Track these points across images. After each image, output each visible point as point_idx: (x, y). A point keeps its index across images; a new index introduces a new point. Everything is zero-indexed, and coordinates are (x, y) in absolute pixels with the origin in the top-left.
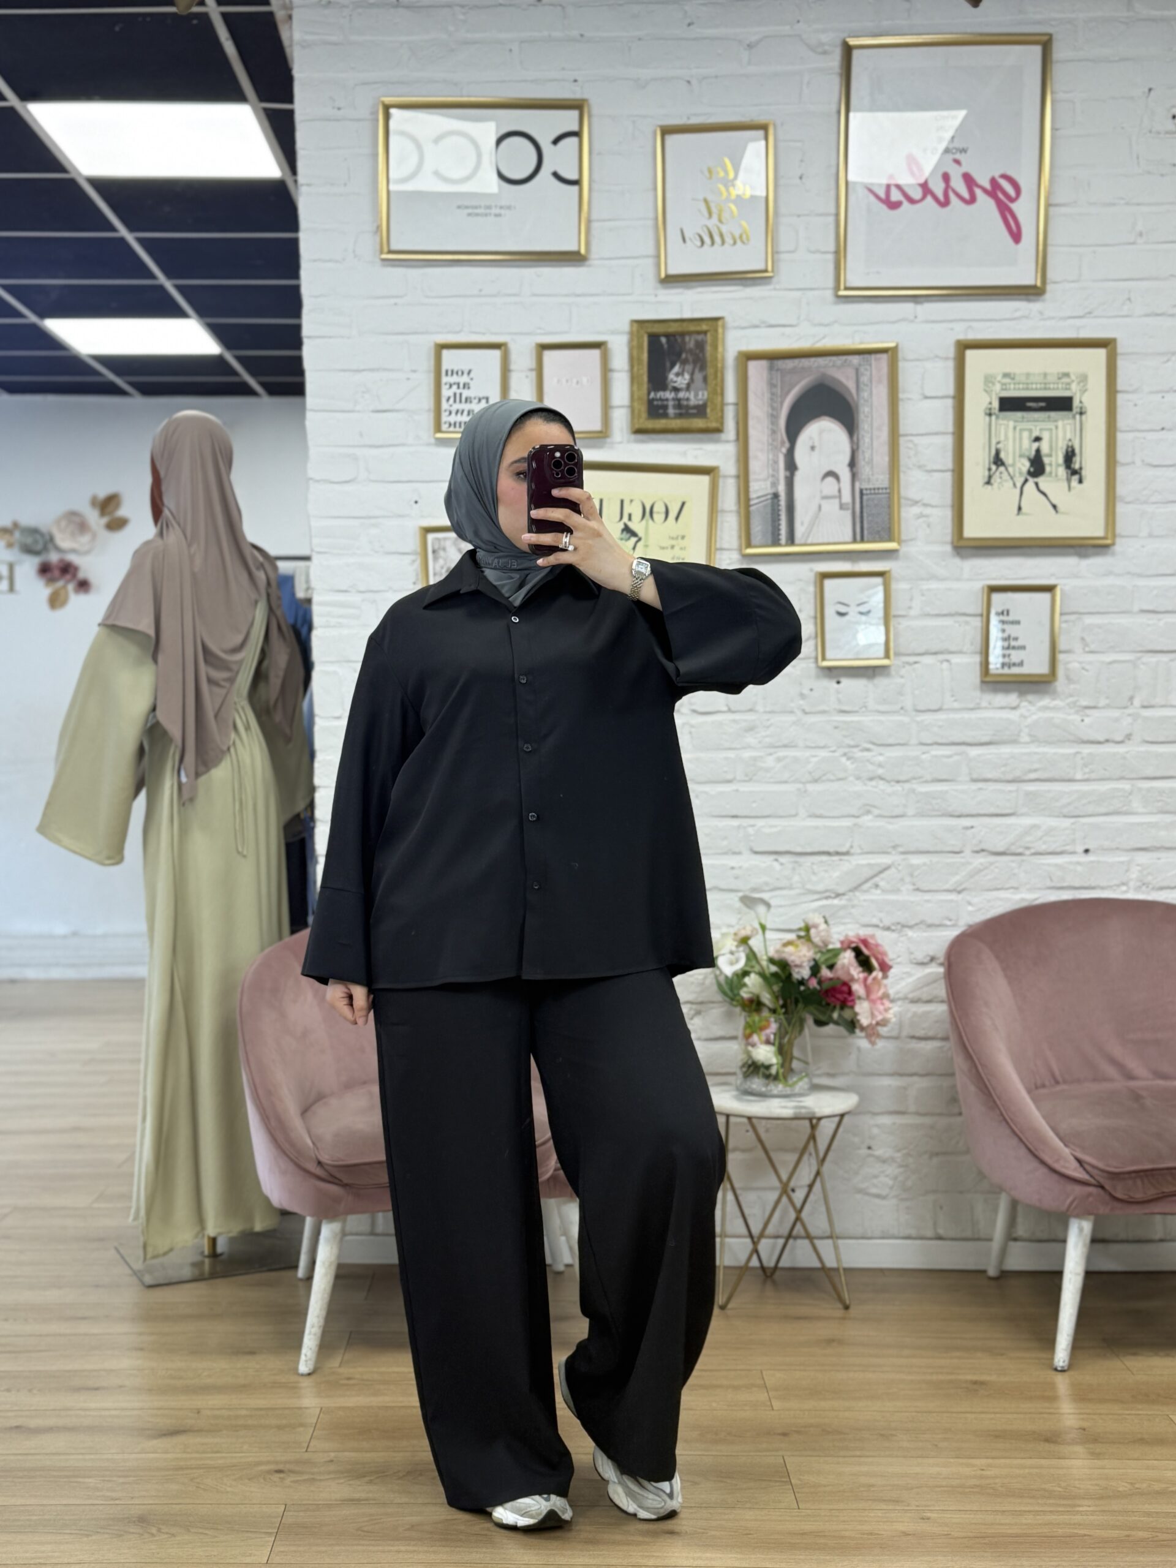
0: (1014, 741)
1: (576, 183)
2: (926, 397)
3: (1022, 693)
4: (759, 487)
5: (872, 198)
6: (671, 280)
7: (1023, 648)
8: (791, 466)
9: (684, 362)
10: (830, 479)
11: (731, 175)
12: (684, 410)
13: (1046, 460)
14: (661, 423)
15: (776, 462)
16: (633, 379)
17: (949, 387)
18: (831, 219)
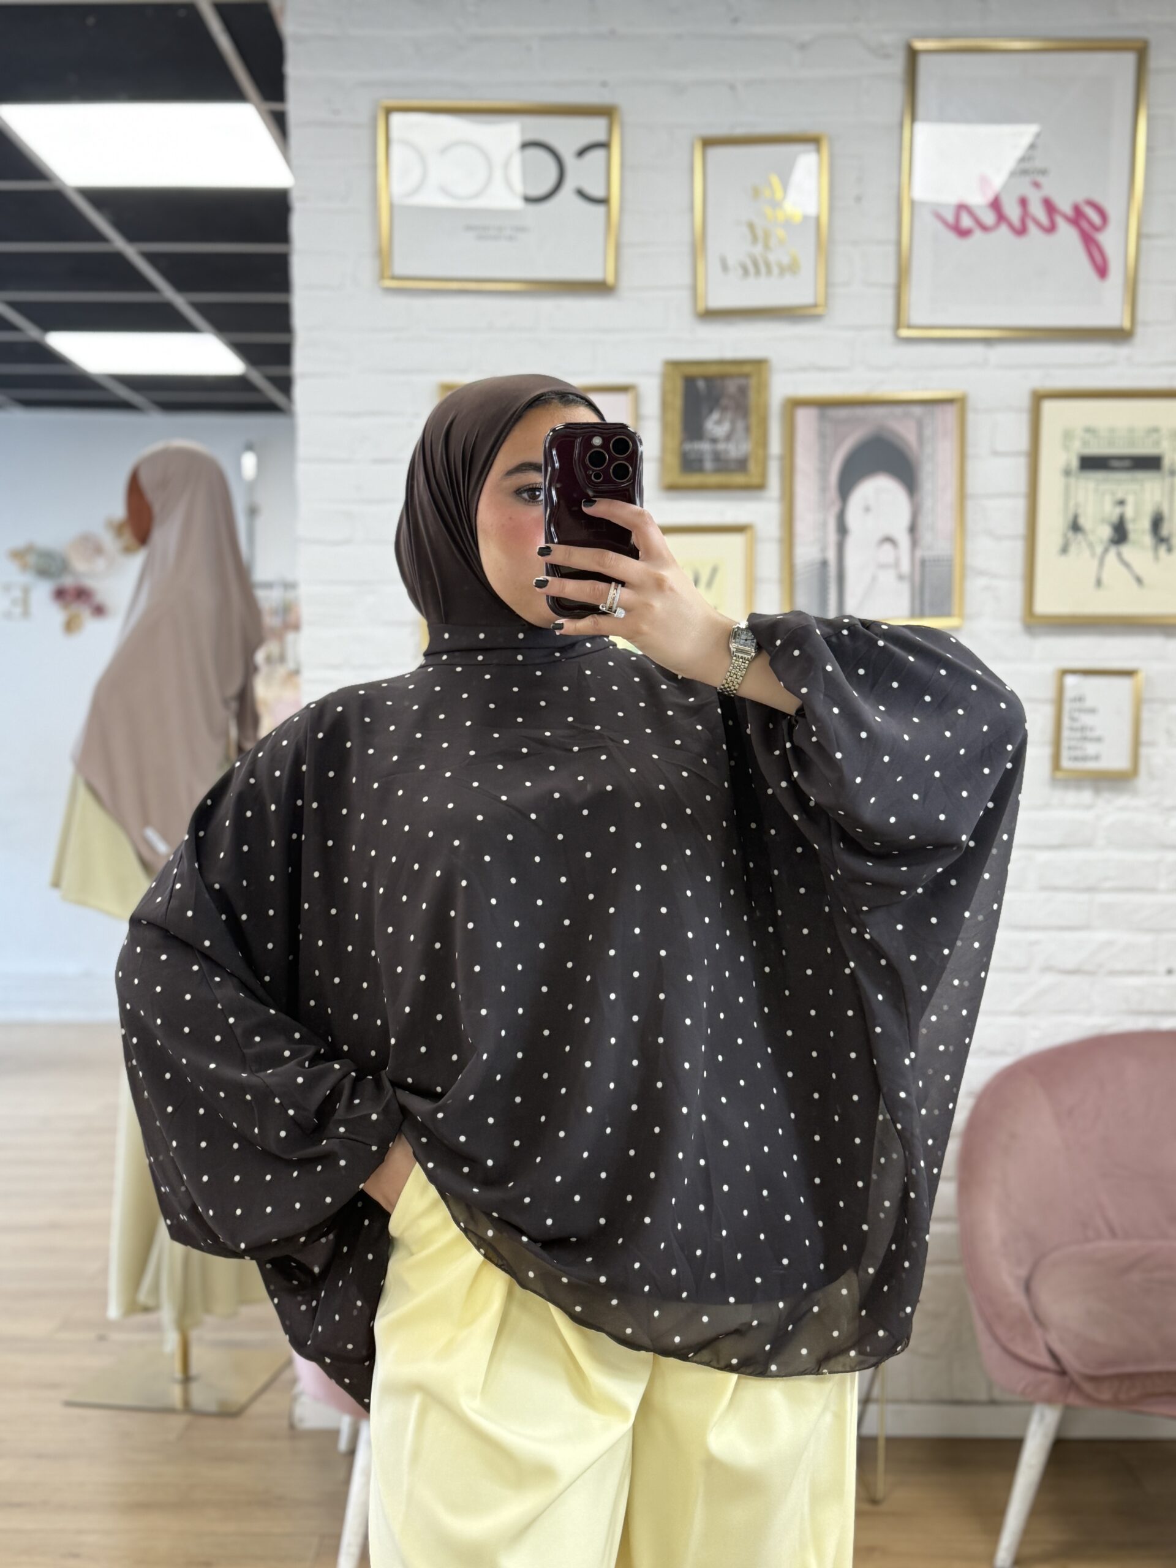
0: (1088, 844)
1: (604, 201)
2: (996, 453)
3: (1097, 790)
4: (806, 552)
5: (940, 226)
6: (711, 315)
7: (1099, 740)
8: (842, 530)
9: (724, 409)
10: (887, 547)
11: (779, 194)
12: (723, 464)
13: (1130, 526)
14: (695, 479)
15: (824, 525)
16: (665, 427)
17: (1023, 443)
18: (891, 249)
